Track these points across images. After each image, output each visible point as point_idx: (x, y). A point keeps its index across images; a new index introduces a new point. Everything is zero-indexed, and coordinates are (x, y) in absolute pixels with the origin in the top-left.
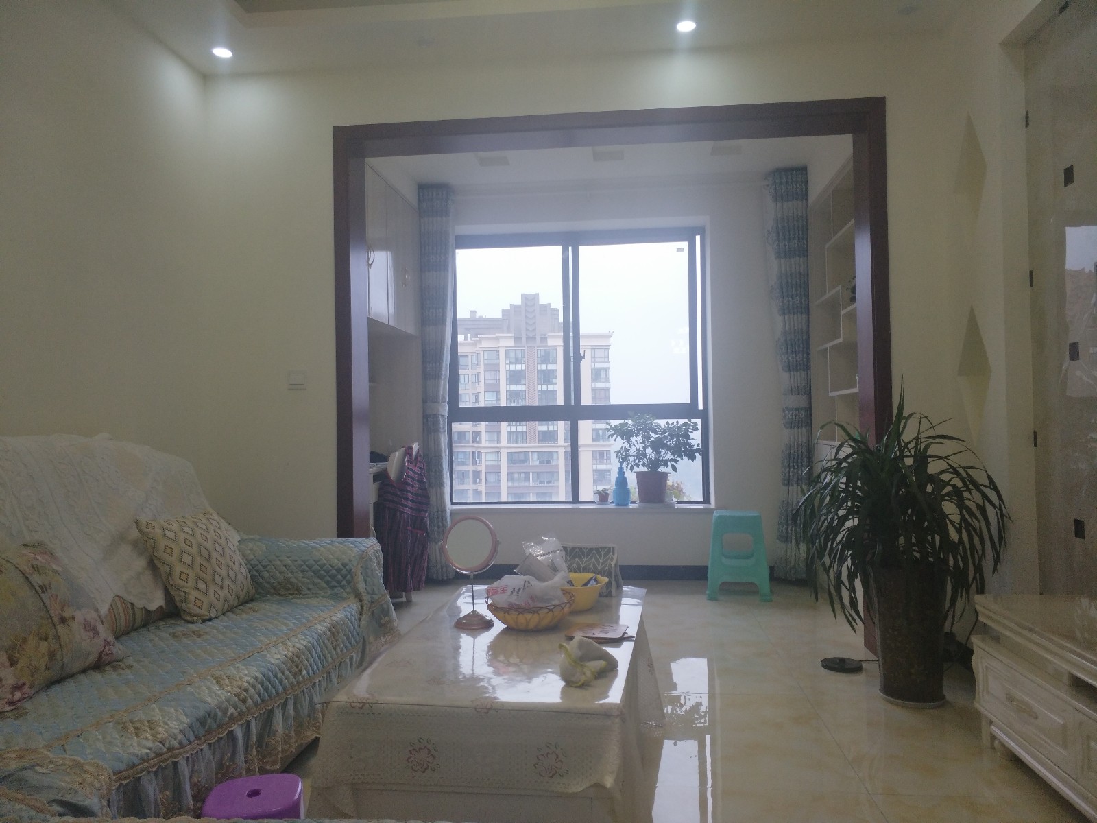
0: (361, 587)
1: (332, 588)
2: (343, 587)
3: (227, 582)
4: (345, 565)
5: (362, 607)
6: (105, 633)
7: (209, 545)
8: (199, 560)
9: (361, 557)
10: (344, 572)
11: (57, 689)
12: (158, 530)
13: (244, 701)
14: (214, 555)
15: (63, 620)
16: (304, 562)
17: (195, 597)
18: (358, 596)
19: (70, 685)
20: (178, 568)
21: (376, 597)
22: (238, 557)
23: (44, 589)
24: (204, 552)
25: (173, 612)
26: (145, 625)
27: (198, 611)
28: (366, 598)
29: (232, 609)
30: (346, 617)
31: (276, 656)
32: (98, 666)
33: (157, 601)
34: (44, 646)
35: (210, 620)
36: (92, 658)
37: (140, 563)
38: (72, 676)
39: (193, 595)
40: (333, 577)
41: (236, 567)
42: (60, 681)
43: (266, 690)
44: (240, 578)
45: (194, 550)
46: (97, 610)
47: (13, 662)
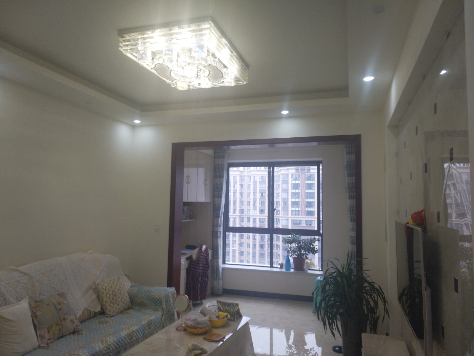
0: (164, 307)
1: (156, 306)
2: (159, 306)
3: (121, 303)
4: (160, 298)
5: (163, 313)
6: (77, 322)
7: (116, 291)
8: (112, 296)
9: (166, 296)
10: (160, 301)
11: (60, 340)
12: (100, 286)
13: (109, 349)
14: (118, 294)
15: (64, 319)
16: (148, 296)
17: (110, 309)
18: (163, 309)
19: (64, 339)
20: (105, 299)
21: (170, 310)
22: (126, 295)
23: (60, 310)
24: (114, 293)
25: (102, 313)
26: (94, 317)
27: (109, 313)
28: (165, 311)
29: (121, 312)
30: (156, 318)
31: (124, 333)
32: (74, 333)
33: (98, 309)
34: (58, 327)
35: (113, 316)
36: (72, 331)
37: (94, 296)
38: (66, 336)
39: (109, 308)
40: (156, 302)
41: (125, 298)
42: (62, 337)
43: (118, 345)
44: (127, 299)
45: (111, 293)
47: (49, 332)
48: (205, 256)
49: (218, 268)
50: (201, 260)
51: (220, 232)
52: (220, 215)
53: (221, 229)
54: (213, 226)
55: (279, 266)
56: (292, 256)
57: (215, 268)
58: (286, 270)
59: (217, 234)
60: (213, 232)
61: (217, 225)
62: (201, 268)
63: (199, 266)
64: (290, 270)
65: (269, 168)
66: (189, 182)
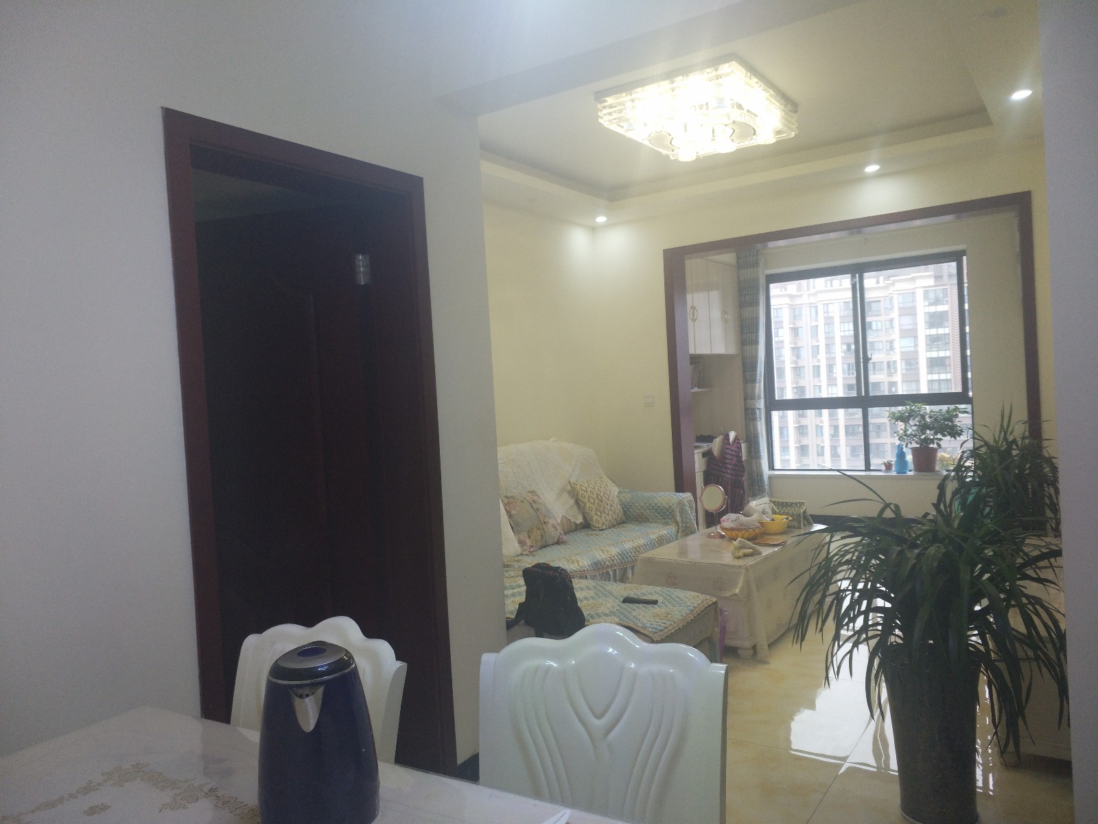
0: (679, 519)
1: (664, 519)
2: (670, 519)
3: (611, 513)
4: (670, 507)
5: (679, 529)
6: (560, 530)
7: (602, 494)
8: (597, 501)
9: (679, 503)
10: (670, 510)
11: (544, 549)
12: (579, 486)
13: (613, 561)
14: (604, 499)
15: (545, 523)
16: (650, 504)
17: (596, 519)
18: (677, 523)
19: (548, 548)
20: (588, 505)
21: (688, 525)
22: (616, 501)
23: (538, 510)
24: (600, 498)
25: (586, 526)
26: (575, 530)
27: (598, 525)
28: (680, 525)
29: (613, 526)
30: (668, 533)
31: (628, 546)
32: (558, 543)
33: (580, 520)
34: (539, 532)
35: (603, 530)
36: (556, 539)
37: (572, 502)
38: (549, 546)
39: (595, 517)
40: (664, 513)
41: (615, 506)
42: (545, 547)
43: (623, 558)
44: (617, 511)
45: (595, 496)
46: (556, 520)
47: (529, 538)
48: (735, 451)
49: (760, 475)
50: (729, 457)
51: (759, 409)
52: (758, 378)
53: (761, 404)
54: (745, 399)
55: (883, 468)
56: (909, 446)
57: (756, 475)
58: (898, 473)
59: (753, 413)
60: (746, 409)
61: (753, 398)
62: (729, 471)
63: (726, 468)
64: (905, 473)
65: (853, 277)
66: (695, 318)
